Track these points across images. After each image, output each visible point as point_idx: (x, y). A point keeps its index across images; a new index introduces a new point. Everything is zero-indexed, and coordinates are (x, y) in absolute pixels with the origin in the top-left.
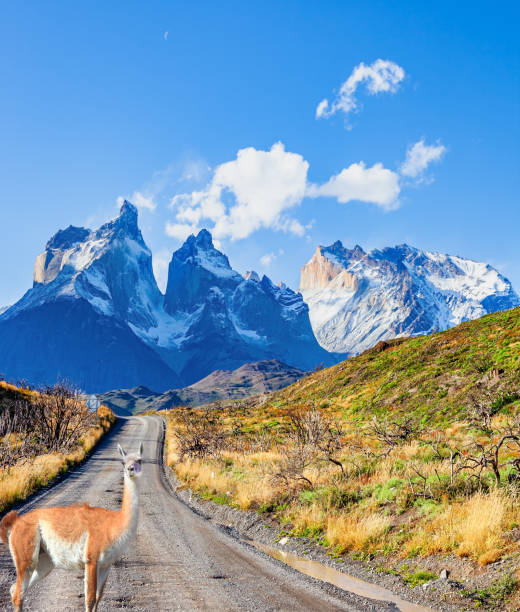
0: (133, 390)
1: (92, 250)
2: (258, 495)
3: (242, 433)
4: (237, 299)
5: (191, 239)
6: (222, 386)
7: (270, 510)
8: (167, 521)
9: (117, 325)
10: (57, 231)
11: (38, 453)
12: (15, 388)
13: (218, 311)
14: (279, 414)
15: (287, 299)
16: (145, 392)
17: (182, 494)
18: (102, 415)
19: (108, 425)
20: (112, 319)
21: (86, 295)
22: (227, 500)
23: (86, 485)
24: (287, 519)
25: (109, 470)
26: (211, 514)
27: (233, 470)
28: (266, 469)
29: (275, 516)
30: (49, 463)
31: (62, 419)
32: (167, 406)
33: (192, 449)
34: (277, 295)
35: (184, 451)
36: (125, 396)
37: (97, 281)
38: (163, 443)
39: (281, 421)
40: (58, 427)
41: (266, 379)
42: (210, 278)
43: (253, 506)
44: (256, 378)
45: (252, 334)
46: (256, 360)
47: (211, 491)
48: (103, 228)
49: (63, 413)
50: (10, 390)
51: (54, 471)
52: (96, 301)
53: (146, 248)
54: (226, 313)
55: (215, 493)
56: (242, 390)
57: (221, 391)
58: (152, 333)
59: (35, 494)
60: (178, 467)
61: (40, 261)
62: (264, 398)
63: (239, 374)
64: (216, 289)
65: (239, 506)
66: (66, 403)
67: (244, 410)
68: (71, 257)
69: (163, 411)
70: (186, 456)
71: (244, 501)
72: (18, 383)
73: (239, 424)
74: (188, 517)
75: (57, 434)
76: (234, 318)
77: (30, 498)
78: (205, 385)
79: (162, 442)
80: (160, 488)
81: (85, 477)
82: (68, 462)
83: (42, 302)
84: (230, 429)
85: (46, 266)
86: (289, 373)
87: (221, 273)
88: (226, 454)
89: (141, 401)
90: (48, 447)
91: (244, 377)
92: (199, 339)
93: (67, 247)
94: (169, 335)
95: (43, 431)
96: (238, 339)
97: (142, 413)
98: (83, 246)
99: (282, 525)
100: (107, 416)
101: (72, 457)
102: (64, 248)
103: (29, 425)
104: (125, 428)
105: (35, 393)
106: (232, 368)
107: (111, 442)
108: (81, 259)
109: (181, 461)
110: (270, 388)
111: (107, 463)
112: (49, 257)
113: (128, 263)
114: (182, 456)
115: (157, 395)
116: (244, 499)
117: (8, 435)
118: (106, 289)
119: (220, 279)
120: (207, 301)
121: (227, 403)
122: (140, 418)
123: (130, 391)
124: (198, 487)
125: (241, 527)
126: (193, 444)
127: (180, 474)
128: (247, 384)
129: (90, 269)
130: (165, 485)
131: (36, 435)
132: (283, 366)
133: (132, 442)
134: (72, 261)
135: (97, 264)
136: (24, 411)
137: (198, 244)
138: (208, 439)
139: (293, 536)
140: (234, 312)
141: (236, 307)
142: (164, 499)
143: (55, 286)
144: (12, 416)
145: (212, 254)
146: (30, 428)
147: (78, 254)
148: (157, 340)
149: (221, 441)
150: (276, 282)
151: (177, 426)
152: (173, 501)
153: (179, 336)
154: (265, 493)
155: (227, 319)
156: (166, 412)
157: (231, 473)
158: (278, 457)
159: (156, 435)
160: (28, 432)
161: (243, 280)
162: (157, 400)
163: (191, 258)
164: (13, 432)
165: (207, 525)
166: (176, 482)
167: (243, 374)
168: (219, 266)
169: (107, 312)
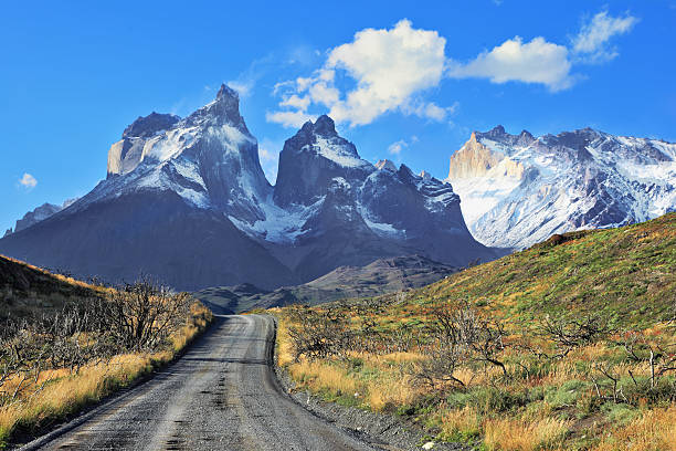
0: (234, 288)
1: (182, 138)
2: (396, 397)
3: (375, 333)
4: (366, 189)
5: (307, 126)
6: (349, 283)
7: (410, 413)
8: (278, 423)
9: (214, 218)
10: (137, 118)
11: (115, 352)
12: (85, 285)
13: (342, 202)
14: (422, 313)
15: (431, 189)
16: (250, 290)
17: (297, 396)
18: (196, 313)
19: (204, 324)
20: (207, 211)
21: (175, 186)
22: (355, 402)
23: (177, 386)
24: (432, 422)
25: (205, 371)
26: (334, 417)
27: (364, 371)
28: (405, 369)
29: (417, 419)
30: (129, 362)
31: (145, 316)
32: (279, 304)
33: (310, 349)
34: (420, 186)
35: (301, 351)
36: (225, 294)
37: (188, 171)
38: (274, 343)
39: (424, 320)
40: (141, 326)
41: (405, 276)
42: (332, 167)
43: (389, 408)
44: (392, 274)
45: (388, 228)
46: (392, 255)
47: (335, 392)
48: (195, 115)
49: (146, 311)
50: (79, 287)
51: (135, 372)
52: (186, 193)
53: (250, 136)
54: (354, 205)
55: (339, 394)
56: (375, 287)
57: (348, 288)
58: (258, 226)
59: (112, 396)
60: (292, 367)
61: (115, 150)
62: (403, 296)
63: (370, 270)
64: (340, 180)
65: (370, 409)
66: (150, 300)
67: (377, 309)
68: (154, 145)
69: (274, 309)
70: (302, 356)
71: (376, 403)
72: (89, 280)
73: (369, 323)
74: (305, 420)
75: (139, 333)
76: (364, 211)
77: (104, 399)
78: (327, 281)
79: (272, 342)
80: (269, 389)
81: (175, 378)
82: (153, 363)
83: (118, 195)
84: (359, 328)
85: (123, 155)
86: (434, 269)
87: (347, 162)
88: (355, 354)
89: (246, 298)
90: (128, 347)
91: (377, 274)
92: (318, 233)
93: (150, 135)
94: (280, 229)
95: (121, 330)
96: (368, 233)
97: (247, 312)
98: (170, 134)
99: (426, 429)
100: (203, 314)
101: (158, 357)
102: (146, 136)
103: (103, 324)
104: (225, 327)
105: (111, 290)
106: (361, 264)
107: (207, 341)
108: (168, 148)
109: (296, 361)
110: (410, 286)
111: (202, 364)
112: (127, 146)
113: (227, 152)
114: (298, 356)
115: (266, 293)
116: (377, 400)
117: (76, 335)
118: (200, 181)
119: (346, 168)
120: (328, 192)
121: (354, 301)
122: (244, 317)
123: (232, 289)
124: (317, 389)
125: (373, 431)
126: (312, 344)
127: (296, 374)
128: (380, 281)
129: (180, 159)
130: (277, 387)
131: (112, 334)
132: (426, 261)
133: (234, 341)
134: (156, 151)
135: (187, 154)
136: (97, 309)
137: (316, 131)
138: (330, 338)
139: (440, 440)
140: (364, 204)
141: (366, 199)
142: (274, 401)
143: (134, 177)
144: (82, 314)
145: (335, 142)
146: (105, 326)
147: (164, 143)
148: (265, 234)
149: (348, 341)
150: (417, 172)
151: (291, 325)
152: (285, 403)
153: (293, 230)
154: (404, 394)
155: (354, 211)
156: (278, 310)
157: (360, 375)
158: (422, 357)
159: (264, 334)
160: (102, 331)
161: (375, 170)
162: (266, 298)
163: (308, 146)
164: (83, 330)
165: (330, 428)
166: (290, 384)
167: (376, 270)
168: (344, 155)
169: (200, 205)
